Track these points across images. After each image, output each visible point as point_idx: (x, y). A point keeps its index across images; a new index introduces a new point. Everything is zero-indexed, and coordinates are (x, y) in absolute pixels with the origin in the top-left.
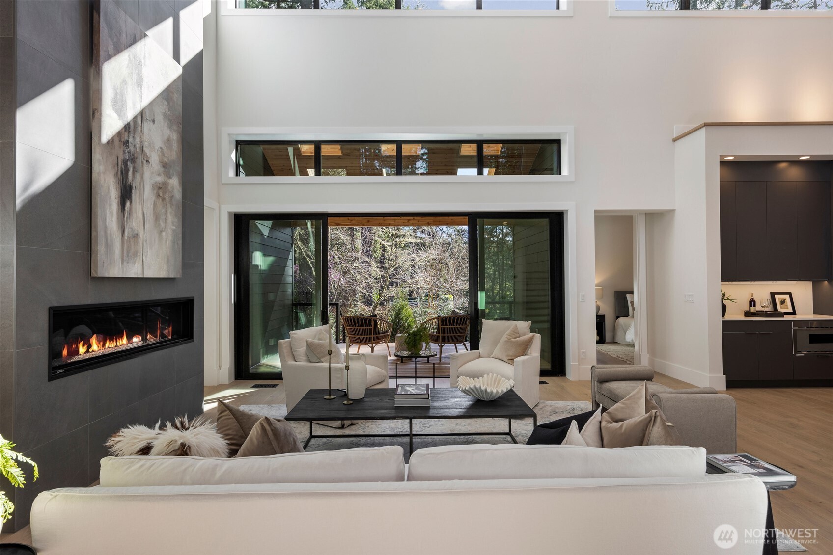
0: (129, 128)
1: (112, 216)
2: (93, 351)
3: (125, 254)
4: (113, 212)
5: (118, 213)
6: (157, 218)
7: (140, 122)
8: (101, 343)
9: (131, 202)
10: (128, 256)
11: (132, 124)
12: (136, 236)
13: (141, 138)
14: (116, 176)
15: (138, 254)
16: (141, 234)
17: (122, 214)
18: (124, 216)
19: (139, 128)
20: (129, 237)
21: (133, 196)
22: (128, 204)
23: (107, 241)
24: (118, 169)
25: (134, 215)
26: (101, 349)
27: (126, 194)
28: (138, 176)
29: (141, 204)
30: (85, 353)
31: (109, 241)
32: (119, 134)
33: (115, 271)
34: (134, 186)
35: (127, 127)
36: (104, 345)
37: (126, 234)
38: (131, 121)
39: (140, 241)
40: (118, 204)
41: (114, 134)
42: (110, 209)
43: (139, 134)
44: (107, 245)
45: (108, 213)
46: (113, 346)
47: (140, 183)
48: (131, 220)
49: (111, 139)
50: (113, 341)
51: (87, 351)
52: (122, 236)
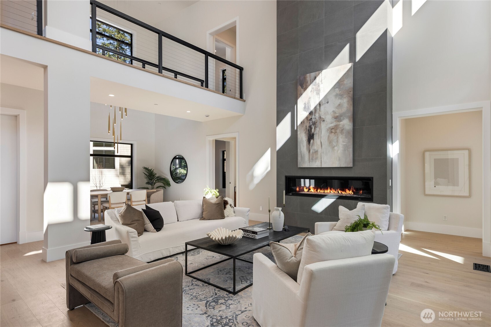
0: (312, 113)
1: (304, 147)
2: (311, 192)
3: (311, 159)
4: (304, 146)
5: (307, 145)
6: (330, 142)
7: (319, 108)
8: (316, 190)
9: (313, 140)
10: (312, 159)
11: (314, 111)
12: (316, 152)
13: (319, 113)
14: (305, 133)
15: (318, 158)
16: (320, 150)
17: (309, 145)
18: (310, 146)
19: (318, 110)
20: (313, 153)
21: (315, 137)
22: (312, 141)
23: (301, 155)
24: (306, 131)
25: (315, 144)
26: (316, 191)
27: (311, 137)
28: (317, 129)
29: (319, 139)
30: (307, 191)
31: (302, 155)
32: (307, 118)
33: (306, 165)
34: (315, 134)
35: (311, 113)
36: (317, 190)
37: (311, 152)
38: (313, 110)
39: (319, 153)
40: (307, 142)
41: (304, 118)
42: (303, 145)
43: (318, 113)
44: (301, 157)
45: (302, 146)
46: (322, 192)
47: (319, 131)
48: (314, 146)
49: (303, 121)
50: (322, 190)
51: (308, 191)
52: (309, 153)
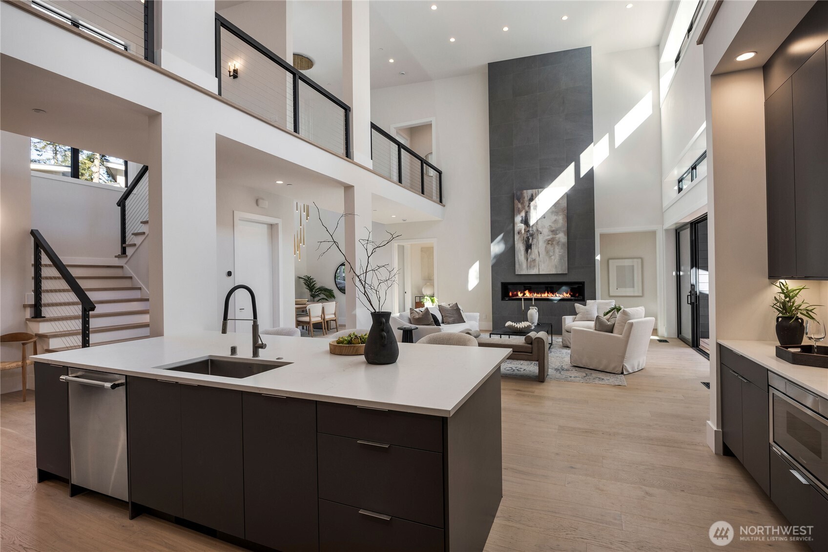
1: (522, 256)
2: (527, 296)
3: (529, 266)
5: (524, 254)
6: (547, 252)
8: (531, 294)
9: (531, 250)
10: (530, 267)
12: (533, 260)
13: (536, 227)
14: (523, 243)
15: (536, 266)
16: (537, 259)
18: (528, 255)
21: (532, 247)
22: (529, 251)
24: (524, 241)
25: (533, 253)
26: (532, 296)
27: (528, 247)
28: (535, 240)
29: (537, 249)
30: (522, 296)
32: (524, 230)
33: (524, 272)
34: (533, 244)
37: (529, 260)
39: (537, 262)
40: (525, 252)
44: (519, 264)
45: (519, 255)
47: (536, 242)
48: (531, 255)
51: (524, 296)
52: (527, 261)
